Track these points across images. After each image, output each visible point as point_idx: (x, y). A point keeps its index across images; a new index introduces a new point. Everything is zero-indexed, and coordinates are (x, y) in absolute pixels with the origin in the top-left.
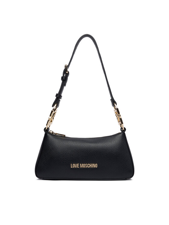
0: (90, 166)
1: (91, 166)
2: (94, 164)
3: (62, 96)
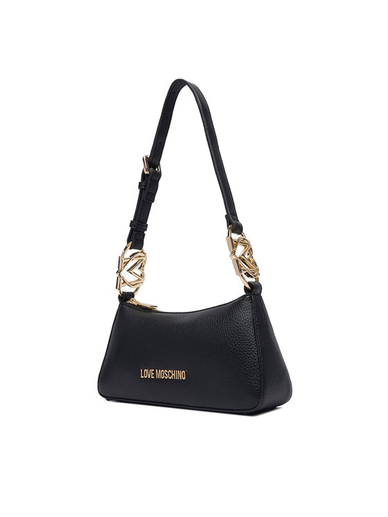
0: (173, 375)
1: (175, 375)
2: (179, 371)
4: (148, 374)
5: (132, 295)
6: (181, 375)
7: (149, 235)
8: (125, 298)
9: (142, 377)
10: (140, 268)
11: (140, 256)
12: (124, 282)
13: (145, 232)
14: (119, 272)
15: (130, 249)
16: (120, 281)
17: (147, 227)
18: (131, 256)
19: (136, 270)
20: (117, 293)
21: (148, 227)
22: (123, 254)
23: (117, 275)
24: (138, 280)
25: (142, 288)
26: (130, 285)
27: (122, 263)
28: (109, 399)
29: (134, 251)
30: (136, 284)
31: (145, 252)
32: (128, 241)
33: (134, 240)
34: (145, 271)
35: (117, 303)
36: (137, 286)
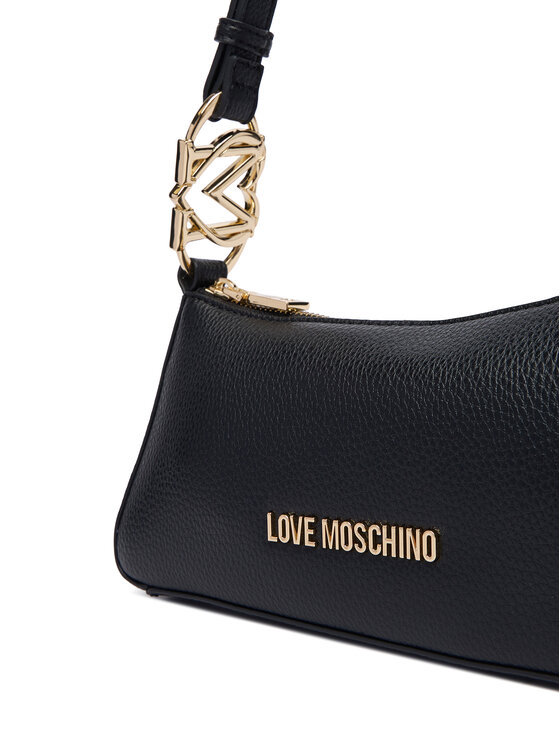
0: (385, 541)
1: (393, 542)
2: (409, 532)
3: (271, 36)
4: (289, 530)
5: (219, 269)
6: (419, 545)
7: (275, 69)
8: (198, 278)
9: (271, 538)
10: (244, 183)
11: (244, 146)
12: (196, 227)
13: (264, 61)
14: (178, 191)
15: (214, 119)
16: (182, 225)
17: (269, 44)
18: (215, 143)
19: (232, 191)
20: (174, 263)
21: (274, 42)
22: (192, 133)
23: (172, 204)
24: (239, 222)
25: (251, 246)
26: (215, 235)
27: (188, 161)
28: (153, 590)
29: (226, 125)
30: (233, 234)
31: (261, 132)
32: (208, 91)
33: (227, 86)
34: (259, 195)
35: (176, 294)
36: (234, 242)
